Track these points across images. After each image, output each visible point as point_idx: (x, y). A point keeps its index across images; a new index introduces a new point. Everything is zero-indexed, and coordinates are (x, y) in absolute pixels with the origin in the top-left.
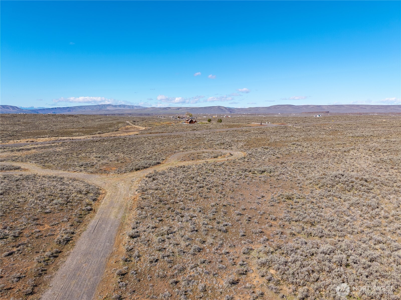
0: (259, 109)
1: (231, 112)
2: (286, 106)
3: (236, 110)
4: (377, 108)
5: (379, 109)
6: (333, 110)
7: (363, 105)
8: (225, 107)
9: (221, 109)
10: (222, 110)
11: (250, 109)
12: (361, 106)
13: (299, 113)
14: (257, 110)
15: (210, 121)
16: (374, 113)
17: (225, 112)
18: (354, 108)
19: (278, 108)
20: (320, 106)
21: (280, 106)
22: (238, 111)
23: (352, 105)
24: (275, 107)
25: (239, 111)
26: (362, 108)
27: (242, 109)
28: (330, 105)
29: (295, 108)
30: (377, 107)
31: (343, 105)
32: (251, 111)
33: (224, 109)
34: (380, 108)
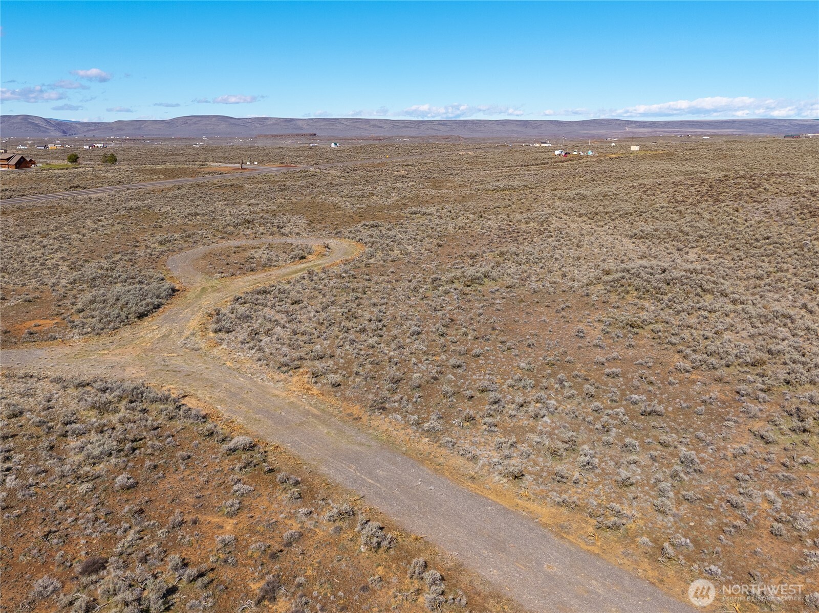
0: (145, 126)
1: (64, 132)
2: (214, 119)
3: (78, 126)
4: (403, 127)
5: (407, 129)
6: (321, 129)
7: (376, 120)
8: (46, 120)
9: (33, 124)
10: (37, 125)
11: (120, 125)
12: (373, 122)
13: (252, 138)
14: (139, 129)
15: (74, 159)
16: (403, 137)
17: (45, 132)
18: (361, 127)
19: (195, 123)
20: (292, 120)
21: (200, 119)
22: (85, 129)
23: (357, 119)
24: (186, 120)
25: (89, 130)
26: (375, 126)
27: (97, 126)
28: (312, 119)
29: (235, 124)
30: (403, 125)
31: (338, 119)
32: (122, 130)
33: (43, 124)
34: (408, 127)
